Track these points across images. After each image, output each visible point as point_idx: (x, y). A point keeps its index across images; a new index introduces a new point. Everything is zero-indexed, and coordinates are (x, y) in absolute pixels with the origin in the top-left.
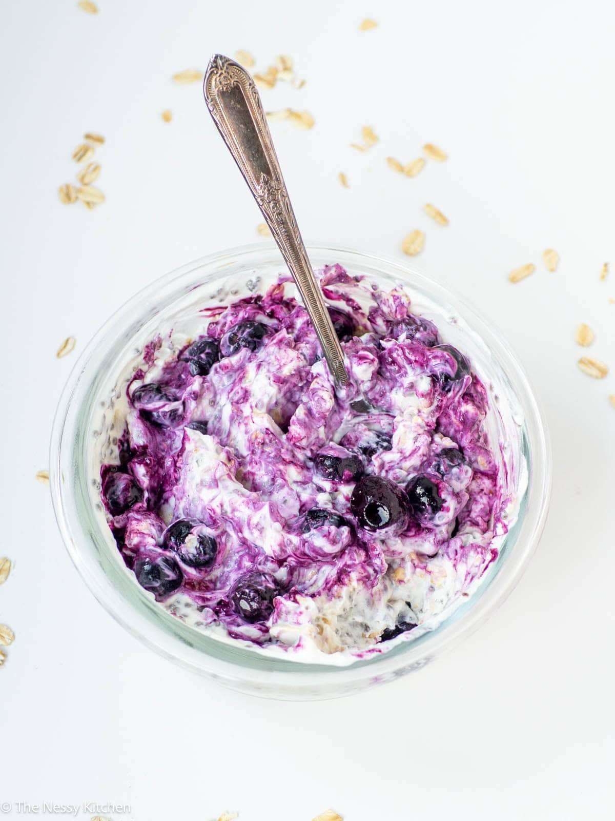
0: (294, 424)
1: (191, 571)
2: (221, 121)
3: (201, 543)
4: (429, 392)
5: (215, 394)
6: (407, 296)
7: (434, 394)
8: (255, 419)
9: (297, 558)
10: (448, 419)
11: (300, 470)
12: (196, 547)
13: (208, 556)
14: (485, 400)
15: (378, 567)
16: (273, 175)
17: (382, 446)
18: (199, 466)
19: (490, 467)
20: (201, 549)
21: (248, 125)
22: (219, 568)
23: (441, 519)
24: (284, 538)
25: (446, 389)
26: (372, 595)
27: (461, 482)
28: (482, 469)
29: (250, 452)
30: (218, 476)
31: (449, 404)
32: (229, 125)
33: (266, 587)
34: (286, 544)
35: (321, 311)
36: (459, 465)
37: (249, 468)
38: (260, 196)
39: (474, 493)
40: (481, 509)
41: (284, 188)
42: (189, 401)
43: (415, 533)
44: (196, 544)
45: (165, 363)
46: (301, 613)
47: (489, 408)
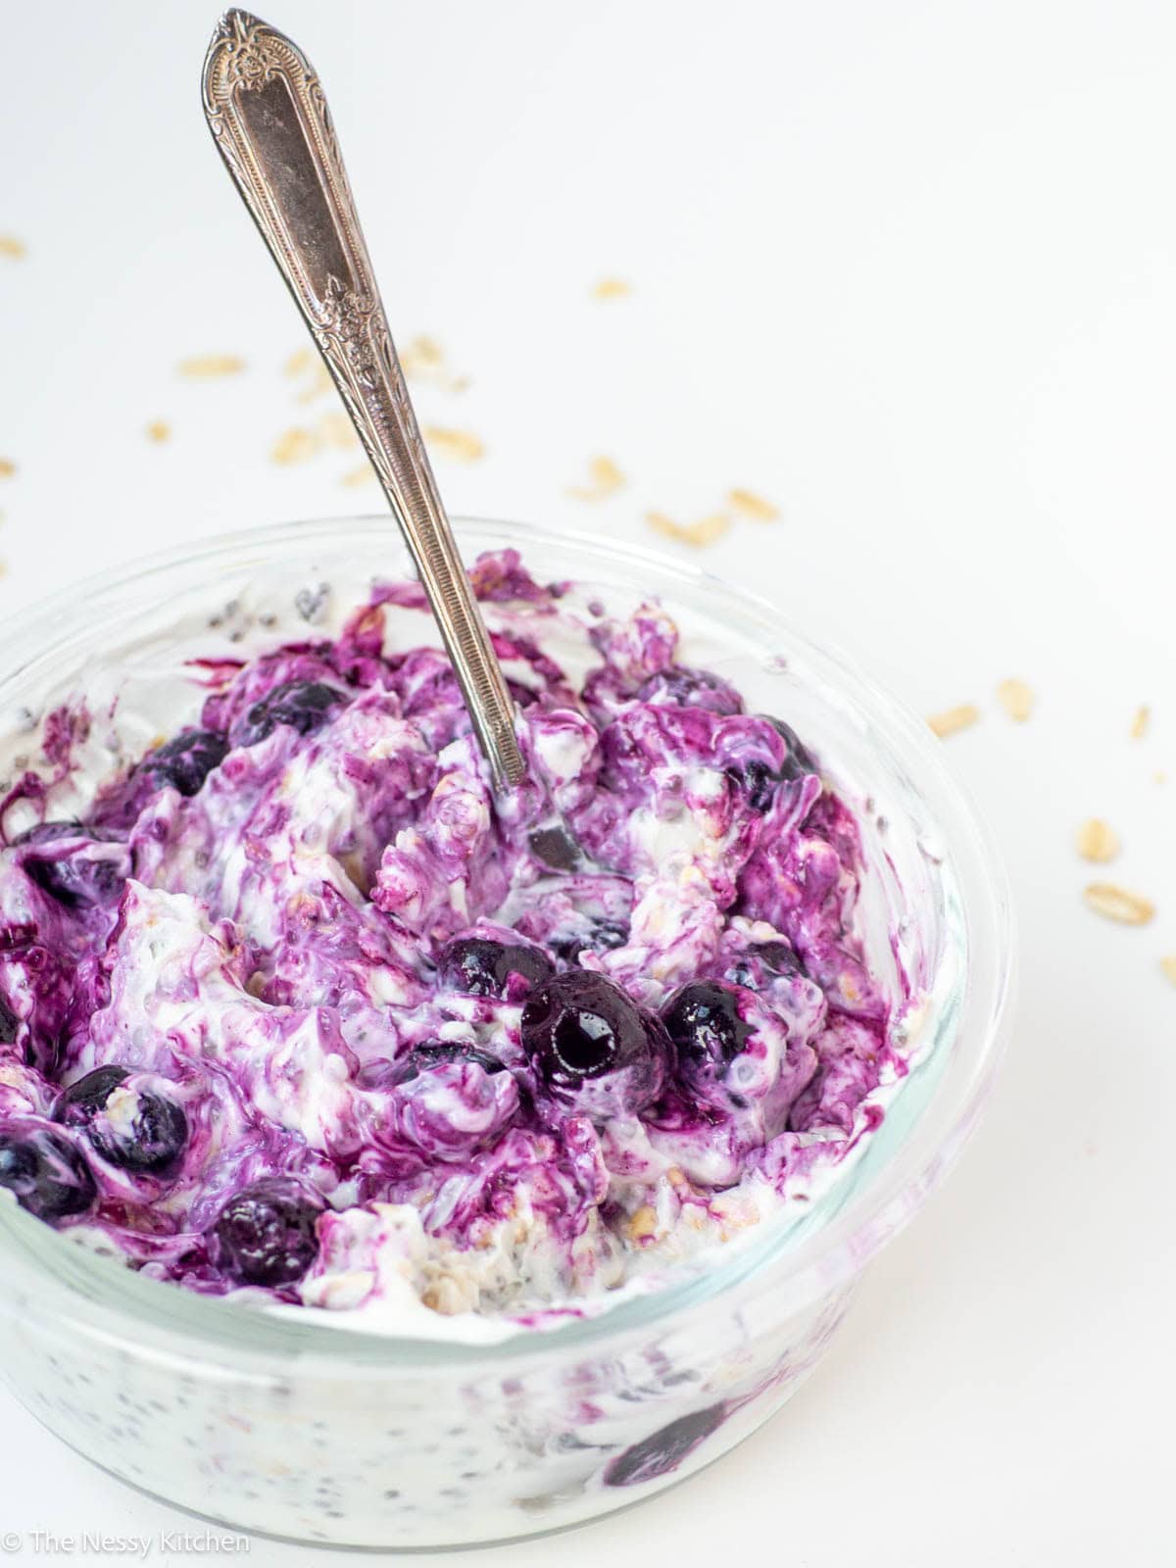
0: (389, 862)
1: (119, 1179)
2: (238, 156)
3: (145, 1113)
4: (719, 800)
5: (211, 840)
6: (669, 620)
7: (730, 812)
8: (299, 866)
9: (385, 1150)
10: (767, 880)
11: (403, 980)
12: (133, 1123)
13: (161, 1145)
14: (856, 852)
15: (586, 1176)
16: (355, 278)
17: (605, 941)
18: (154, 956)
19: (868, 1004)
20: (146, 1126)
21: (299, 166)
22: (191, 1188)
23: (745, 1075)
24: (352, 1100)
25: (761, 802)
26: (571, 1261)
27: (798, 1015)
28: (849, 1004)
29: (281, 937)
30: (198, 969)
31: (767, 839)
32: (254, 168)
33: (301, 1200)
34: (357, 1115)
35: (460, 599)
36: (792, 974)
37: (279, 972)
38: (325, 327)
39: (828, 1057)
40: (848, 1087)
41: (380, 311)
42: (146, 846)
43: (683, 1125)
44: (134, 1113)
45: (100, 791)
46: (383, 1238)
47: (865, 867)
